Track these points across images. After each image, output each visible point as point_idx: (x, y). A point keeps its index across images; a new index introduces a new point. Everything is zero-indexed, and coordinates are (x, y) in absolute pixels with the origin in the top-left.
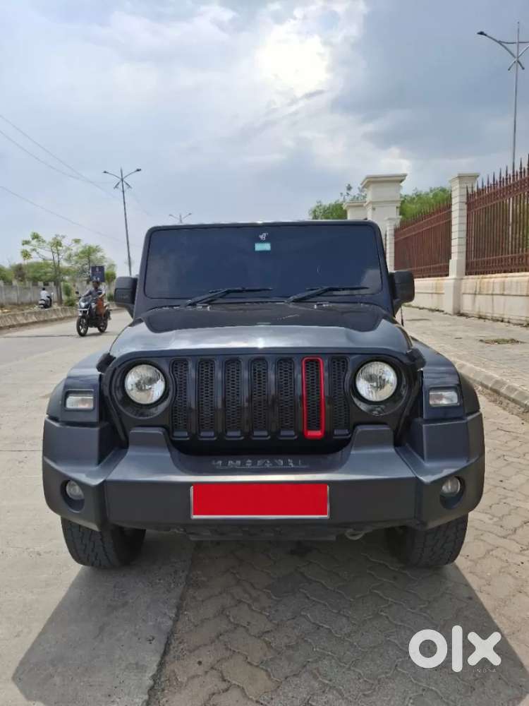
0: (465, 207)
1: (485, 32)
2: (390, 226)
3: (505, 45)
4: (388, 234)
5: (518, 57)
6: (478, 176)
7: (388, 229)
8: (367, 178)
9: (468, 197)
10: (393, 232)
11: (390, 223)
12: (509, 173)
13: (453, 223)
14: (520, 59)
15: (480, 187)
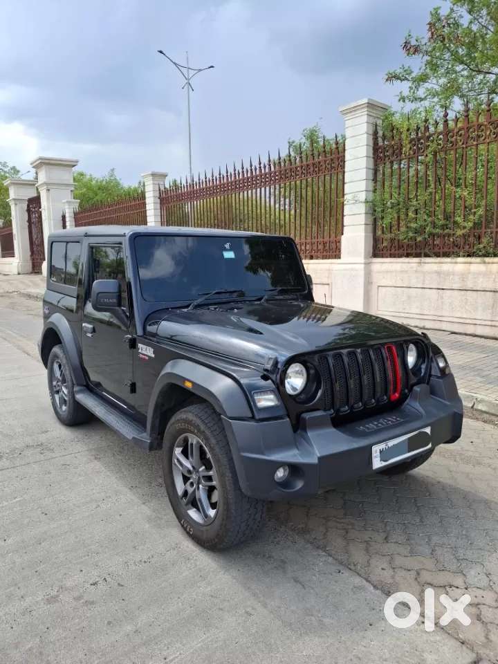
0: (159, 201)
1: (164, 52)
2: (69, 208)
3: (180, 67)
4: (67, 215)
5: (189, 80)
6: (167, 176)
7: (67, 211)
8: (40, 159)
9: (160, 193)
10: (73, 215)
11: (69, 205)
12: (195, 180)
13: (149, 213)
14: (190, 82)
15: (167, 186)
